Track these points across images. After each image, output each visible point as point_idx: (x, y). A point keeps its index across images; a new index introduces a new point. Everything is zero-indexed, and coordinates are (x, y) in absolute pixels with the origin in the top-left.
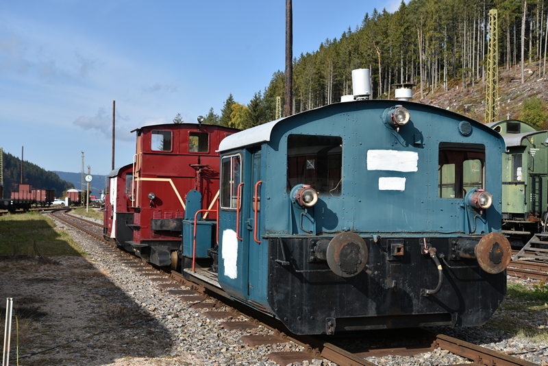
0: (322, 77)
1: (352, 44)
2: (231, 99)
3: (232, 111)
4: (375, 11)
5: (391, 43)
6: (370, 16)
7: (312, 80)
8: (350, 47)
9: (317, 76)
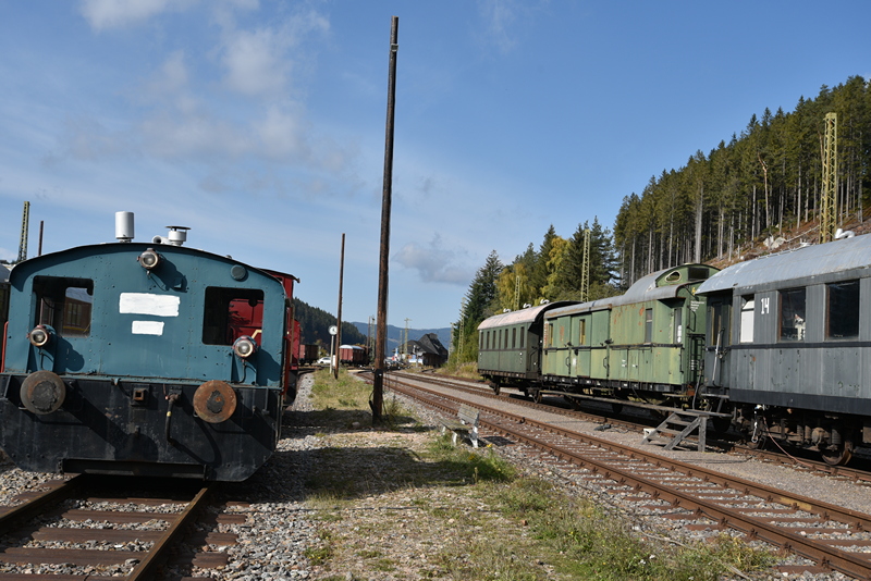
0: (688, 202)
1: (731, 157)
2: (551, 231)
3: (552, 248)
4: (767, 112)
5: (783, 156)
6: (760, 119)
7: (675, 205)
8: (728, 162)
9: (681, 201)
